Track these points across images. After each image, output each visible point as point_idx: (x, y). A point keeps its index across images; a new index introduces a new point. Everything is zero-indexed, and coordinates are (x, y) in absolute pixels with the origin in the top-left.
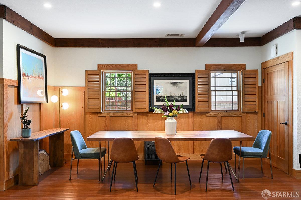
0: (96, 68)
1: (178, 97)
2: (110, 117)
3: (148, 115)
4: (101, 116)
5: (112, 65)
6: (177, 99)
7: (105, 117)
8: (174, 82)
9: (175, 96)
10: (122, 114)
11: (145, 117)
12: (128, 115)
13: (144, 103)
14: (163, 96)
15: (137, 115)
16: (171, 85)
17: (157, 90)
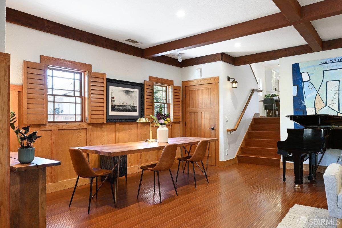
0: (38, 61)
1: (129, 107)
2: (59, 130)
3: (102, 127)
4: (46, 129)
5: (62, 59)
6: (129, 109)
7: (51, 130)
8: (127, 91)
9: (128, 106)
10: (75, 126)
11: (99, 129)
12: (81, 127)
13: (101, 112)
14: (117, 105)
15: (91, 126)
16: (125, 93)
17: (112, 98)
